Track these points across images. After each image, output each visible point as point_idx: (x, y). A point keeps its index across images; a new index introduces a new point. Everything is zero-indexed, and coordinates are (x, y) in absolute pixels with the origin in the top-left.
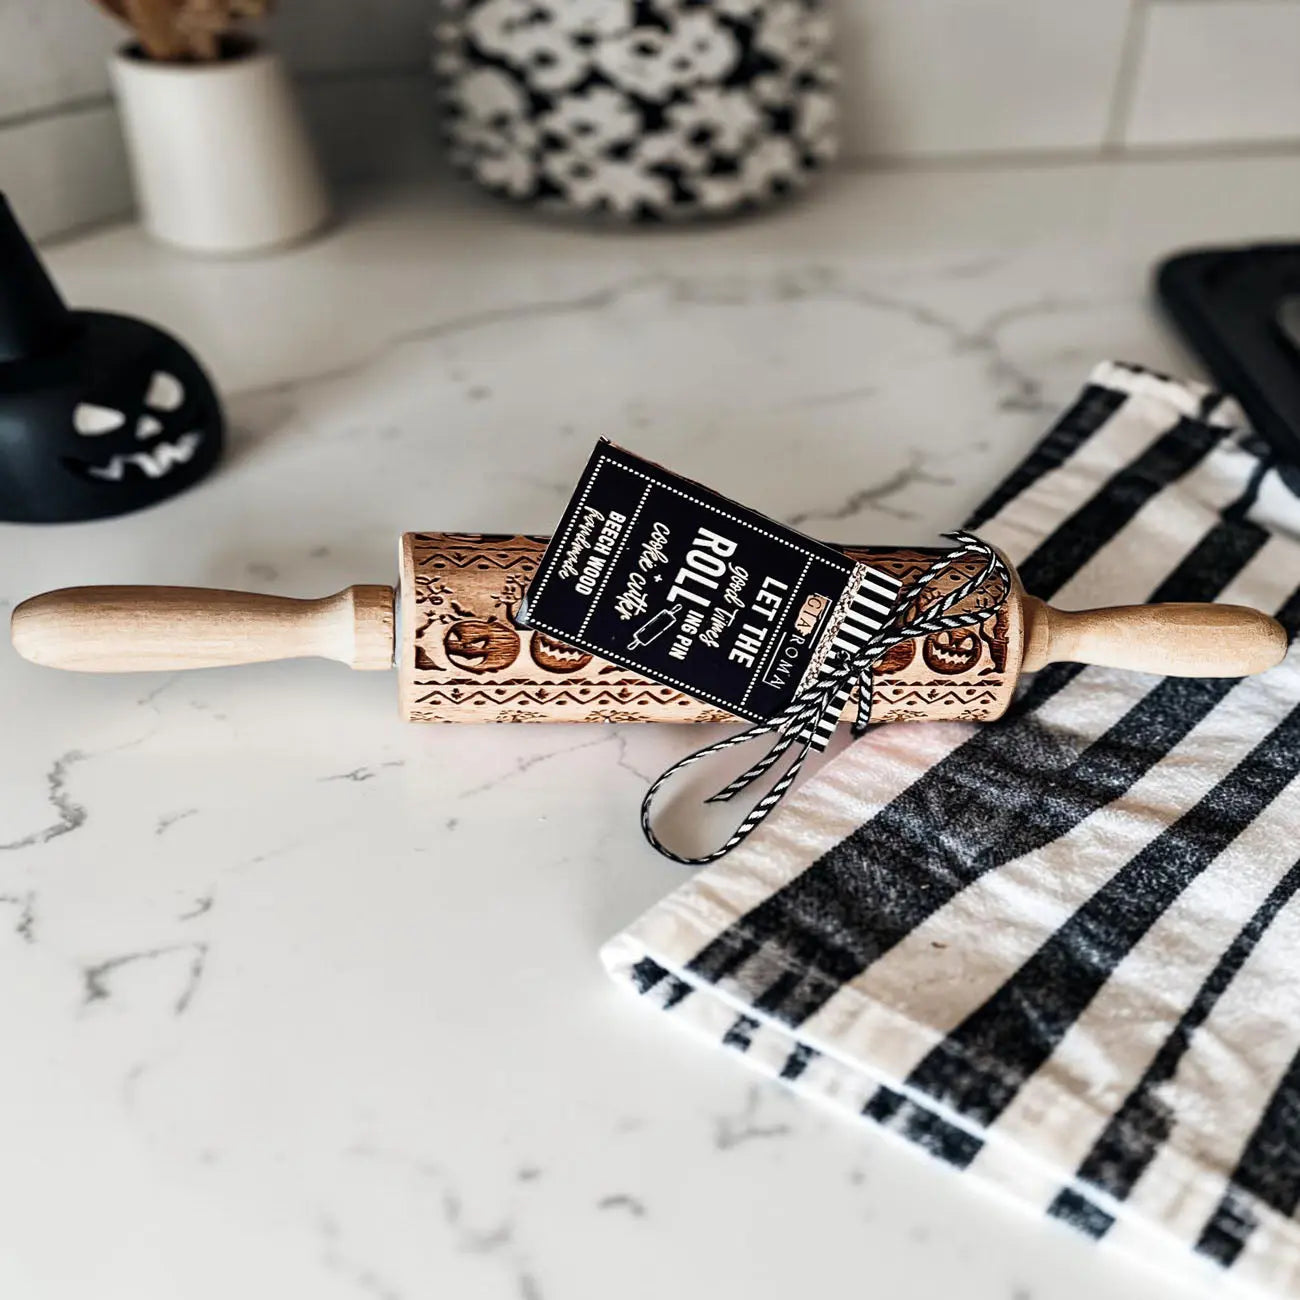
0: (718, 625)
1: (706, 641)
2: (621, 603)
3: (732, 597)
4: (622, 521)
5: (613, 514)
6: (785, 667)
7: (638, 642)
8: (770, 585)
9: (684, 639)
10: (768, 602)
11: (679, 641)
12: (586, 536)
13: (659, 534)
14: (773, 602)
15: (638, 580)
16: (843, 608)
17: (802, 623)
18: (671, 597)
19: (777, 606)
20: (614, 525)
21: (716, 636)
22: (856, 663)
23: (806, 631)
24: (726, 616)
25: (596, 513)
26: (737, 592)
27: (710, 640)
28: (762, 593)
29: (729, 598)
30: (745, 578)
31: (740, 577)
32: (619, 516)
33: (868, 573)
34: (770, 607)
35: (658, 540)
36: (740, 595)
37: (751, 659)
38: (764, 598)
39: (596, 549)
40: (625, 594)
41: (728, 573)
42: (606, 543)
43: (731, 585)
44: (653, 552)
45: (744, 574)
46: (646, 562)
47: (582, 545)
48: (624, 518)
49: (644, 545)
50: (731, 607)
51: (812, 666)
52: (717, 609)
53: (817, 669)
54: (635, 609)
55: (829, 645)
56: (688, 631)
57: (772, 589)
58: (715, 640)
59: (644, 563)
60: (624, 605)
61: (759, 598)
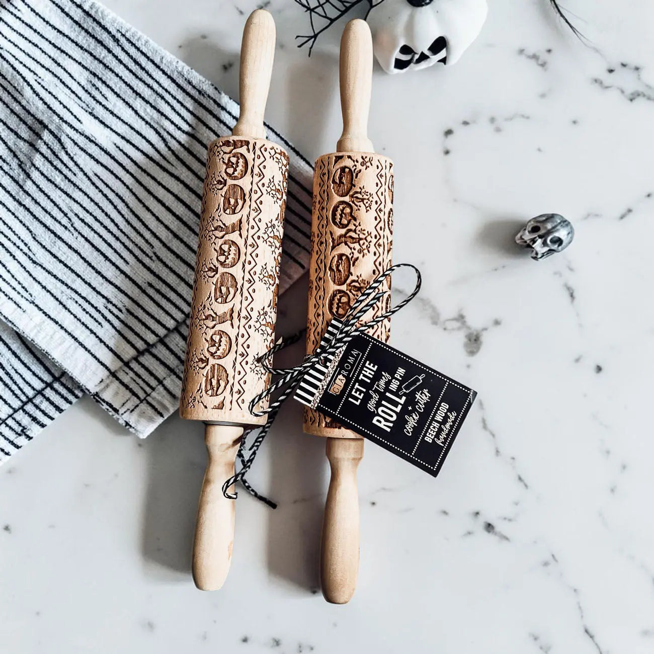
0: (382, 383)
1: (388, 375)
2: (428, 397)
3: (375, 396)
4: (426, 437)
5: (431, 442)
6: (351, 360)
7: (420, 378)
8: (357, 401)
9: (398, 377)
10: (358, 393)
11: (401, 376)
12: (443, 431)
13: (409, 430)
14: (356, 392)
15: (420, 408)
16: (323, 387)
17: (342, 381)
18: (404, 398)
19: (354, 390)
20: (430, 436)
21: (383, 377)
22: (317, 360)
23: (340, 377)
24: (378, 387)
25: (439, 442)
26: (373, 398)
27: (386, 376)
28: (361, 397)
29: (377, 396)
30: (369, 405)
31: (371, 406)
32: (428, 440)
33: (310, 403)
34: (357, 390)
35: (410, 427)
36: (372, 397)
37: (367, 365)
38: (360, 394)
39: (439, 425)
40: (426, 401)
41: (377, 408)
42: (434, 427)
43: (375, 402)
44: (412, 421)
45: (369, 407)
46: (416, 417)
47: (445, 427)
48: (425, 439)
49: (416, 425)
50: (376, 391)
51: (338, 359)
52: (383, 391)
53: (336, 358)
54: (421, 394)
55: (330, 369)
56: (397, 381)
57: (356, 399)
58: (384, 376)
59: (417, 416)
60: (426, 396)
61: (362, 395)
